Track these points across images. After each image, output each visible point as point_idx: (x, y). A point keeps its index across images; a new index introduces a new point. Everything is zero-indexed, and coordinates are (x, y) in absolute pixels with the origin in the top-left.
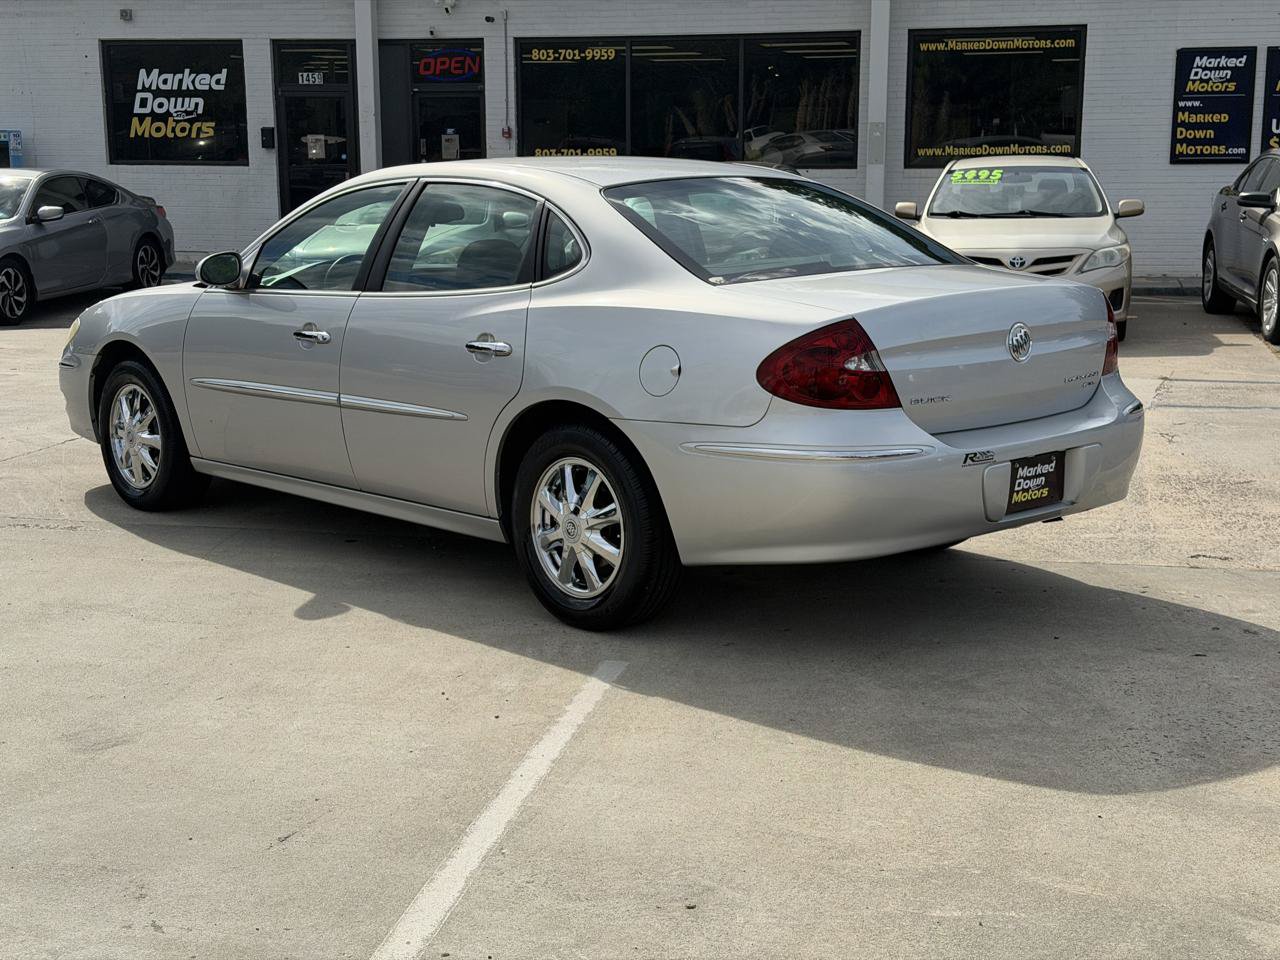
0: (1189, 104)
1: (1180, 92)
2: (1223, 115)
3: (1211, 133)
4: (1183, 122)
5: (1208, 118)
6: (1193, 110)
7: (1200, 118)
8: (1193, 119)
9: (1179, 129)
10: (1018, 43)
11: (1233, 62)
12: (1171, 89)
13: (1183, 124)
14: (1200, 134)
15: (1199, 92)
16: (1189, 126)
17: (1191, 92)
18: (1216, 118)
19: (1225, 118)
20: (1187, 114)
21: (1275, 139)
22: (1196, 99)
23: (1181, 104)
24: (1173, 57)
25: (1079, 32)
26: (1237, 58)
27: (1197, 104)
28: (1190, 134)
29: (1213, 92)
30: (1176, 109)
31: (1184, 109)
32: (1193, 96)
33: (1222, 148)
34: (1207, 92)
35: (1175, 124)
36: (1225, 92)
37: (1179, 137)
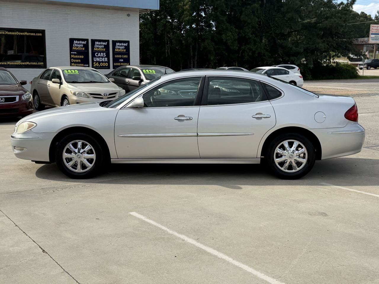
0: (74, 53)
1: (71, 50)
2: (82, 56)
3: (80, 61)
4: (73, 57)
5: (79, 57)
6: (75, 54)
7: (77, 57)
8: (75, 57)
9: (72, 59)
10: (26, 33)
11: (83, 42)
12: (69, 49)
13: (73, 58)
14: (77, 61)
15: (76, 50)
16: (74, 59)
17: (74, 50)
18: (81, 57)
19: (82, 57)
20: (73, 55)
21: (95, 63)
22: (75, 52)
23: (72, 53)
24: (68, 40)
25: (43, 32)
26: (84, 42)
27: (75, 53)
28: (75, 61)
29: (79, 50)
30: (71, 54)
31: (73, 54)
32: (74, 51)
33: (83, 64)
34: (77, 50)
35: (71, 58)
36: (82, 50)
37: (72, 61)
